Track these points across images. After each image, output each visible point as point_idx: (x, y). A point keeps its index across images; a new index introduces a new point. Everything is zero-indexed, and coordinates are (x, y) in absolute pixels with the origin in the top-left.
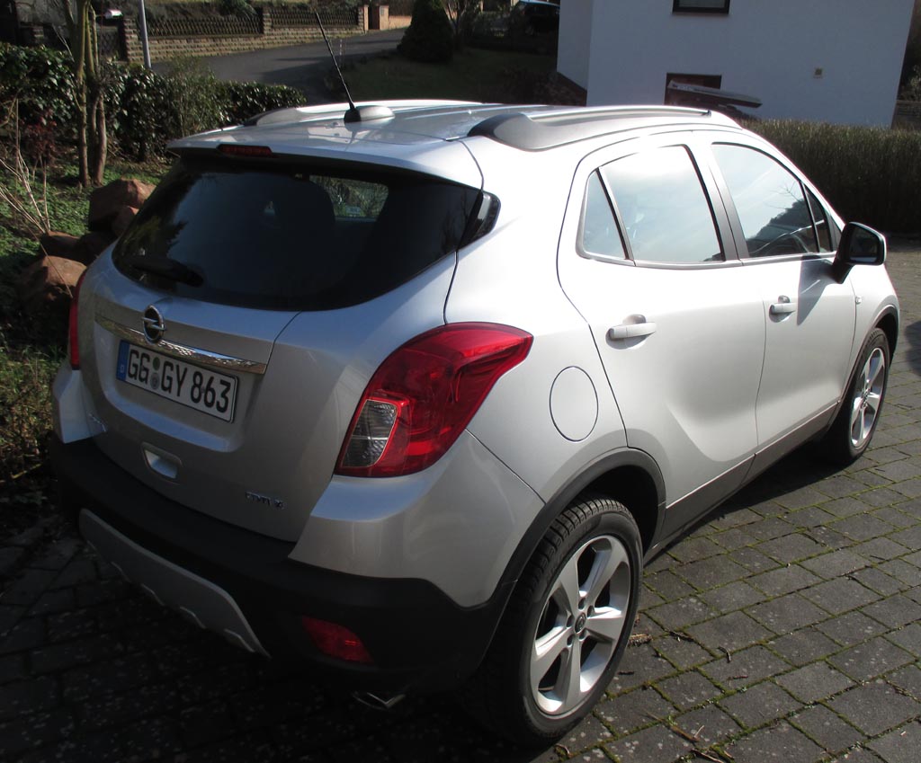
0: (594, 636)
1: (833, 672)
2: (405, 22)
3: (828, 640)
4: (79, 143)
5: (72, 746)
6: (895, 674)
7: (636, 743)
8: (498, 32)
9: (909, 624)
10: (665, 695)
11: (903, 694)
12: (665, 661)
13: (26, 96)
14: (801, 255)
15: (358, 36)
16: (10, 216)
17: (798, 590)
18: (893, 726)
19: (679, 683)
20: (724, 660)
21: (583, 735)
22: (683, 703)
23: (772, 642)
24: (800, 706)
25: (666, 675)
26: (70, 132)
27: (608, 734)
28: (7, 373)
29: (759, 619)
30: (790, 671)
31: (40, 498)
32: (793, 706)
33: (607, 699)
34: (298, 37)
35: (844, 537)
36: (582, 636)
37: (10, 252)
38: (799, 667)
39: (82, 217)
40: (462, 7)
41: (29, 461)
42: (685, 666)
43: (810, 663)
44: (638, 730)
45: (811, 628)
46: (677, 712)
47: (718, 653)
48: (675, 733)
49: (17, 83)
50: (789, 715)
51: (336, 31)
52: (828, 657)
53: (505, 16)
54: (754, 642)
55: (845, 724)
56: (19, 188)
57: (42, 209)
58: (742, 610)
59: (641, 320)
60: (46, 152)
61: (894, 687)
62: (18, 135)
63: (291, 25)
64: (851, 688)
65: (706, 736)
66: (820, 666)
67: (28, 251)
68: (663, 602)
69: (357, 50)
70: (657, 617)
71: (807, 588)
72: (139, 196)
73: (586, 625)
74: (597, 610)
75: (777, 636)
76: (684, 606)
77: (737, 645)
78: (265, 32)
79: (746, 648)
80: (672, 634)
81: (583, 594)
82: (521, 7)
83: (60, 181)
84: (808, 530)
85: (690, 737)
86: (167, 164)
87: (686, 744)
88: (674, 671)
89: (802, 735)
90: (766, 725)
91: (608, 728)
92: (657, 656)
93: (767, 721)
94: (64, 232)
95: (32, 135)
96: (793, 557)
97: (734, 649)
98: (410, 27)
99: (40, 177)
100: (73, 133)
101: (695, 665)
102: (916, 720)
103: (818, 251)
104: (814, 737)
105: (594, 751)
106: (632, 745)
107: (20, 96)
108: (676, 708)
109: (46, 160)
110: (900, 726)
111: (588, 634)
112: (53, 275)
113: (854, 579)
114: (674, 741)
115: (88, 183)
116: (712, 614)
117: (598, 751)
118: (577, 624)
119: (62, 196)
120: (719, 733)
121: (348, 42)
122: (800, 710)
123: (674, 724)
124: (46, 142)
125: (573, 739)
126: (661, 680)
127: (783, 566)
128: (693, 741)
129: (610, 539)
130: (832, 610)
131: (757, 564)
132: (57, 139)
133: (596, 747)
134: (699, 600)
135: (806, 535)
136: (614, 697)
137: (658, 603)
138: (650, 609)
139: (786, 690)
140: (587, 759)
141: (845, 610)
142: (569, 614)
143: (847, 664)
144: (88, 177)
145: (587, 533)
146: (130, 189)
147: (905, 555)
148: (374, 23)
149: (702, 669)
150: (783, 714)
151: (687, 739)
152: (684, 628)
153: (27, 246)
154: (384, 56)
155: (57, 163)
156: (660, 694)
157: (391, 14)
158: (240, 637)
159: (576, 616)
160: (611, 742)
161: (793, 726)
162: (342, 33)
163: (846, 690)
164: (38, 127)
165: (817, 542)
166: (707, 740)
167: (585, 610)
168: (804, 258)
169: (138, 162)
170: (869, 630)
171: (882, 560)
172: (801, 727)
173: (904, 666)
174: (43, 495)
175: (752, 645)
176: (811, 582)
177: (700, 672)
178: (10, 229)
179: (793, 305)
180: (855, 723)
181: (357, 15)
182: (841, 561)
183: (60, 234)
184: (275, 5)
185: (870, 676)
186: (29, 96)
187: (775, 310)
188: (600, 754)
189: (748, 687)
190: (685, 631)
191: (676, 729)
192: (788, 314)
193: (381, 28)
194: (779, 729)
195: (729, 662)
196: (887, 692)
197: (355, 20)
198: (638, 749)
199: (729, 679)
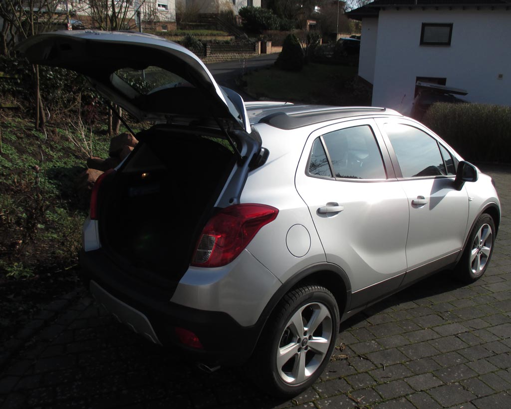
0: (313, 350)
1: (434, 378)
2: (279, 50)
3: (436, 364)
4: (108, 114)
5: (80, 383)
6: (465, 381)
7: (330, 401)
8: (328, 55)
9: (480, 359)
10: (349, 382)
11: (467, 390)
12: (352, 368)
13: (85, 92)
14: (435, 177)
15: (255, 57)
16: (74, 149)
17: (427, 340)
18: (457, 403)
19: (357, 377)
20: (381, 369)
21: (306, 396)
22: (357, 386)
23: (408, 363)
24: (413, 391)
25: (352, 373)
26: (105, 109)
27: (318, 397)
28: (67, 222)
29: (404, 352)
30: (413, 376)
31: (77, 279)
32: (410, 391)
33: (321, 382)
34: (224, 58)
35: (459, 317)
36: (306, 349)
37: (73, 166)
38: (418, 375)
39: (108, 149)
40: (309, 42)
41: (73, 262)
42: (362, 370)
43: (424, 373)
44: (332, 396)
45: (430, 358)
46: (353, 390)
47: (380, 366)
48: (349, 398)
49: (82, 85)
50: (407, 395)
51: (244, 55)
52: (434, 371)
53: (332, 46)
54: (398, 362)
55: (433, 401)
56: (79, 135)
57: (89, 146)
58: (396, 348)
59: (336, 205)
60: (94, 119)
61: (464, 387)
62: (81, 110)
63: (221, 52)
64: (441, 386)
65: (364, 401)
66: (429, 375)
67: (81, 166)
68: (359, 341)
69: (254, 64)
70: (353, 348)
71: (433, 339)
72: (133, 141)
73: (308, 344)
74: (314, 338)
75: (411, 361)
76: (368, 344)
77: (390, 363)
78: (207, 56)
79: (394, 365)
80: (359, 356)
81: (306, 329)
82: (341, 42)
83: (99, 132)
84: (441, 313)
85: (356, 401)
86: (151, 124)
87: (354, 404)
88: (356, 372)
89: (411, 404)
90: (395, 398)
91: (319, 394)
92: (350, 365)
93: (396, 397)
94: (99, 157)
95: (87, 111)
96: (429, 325)
97: (388, 364)
98: (281, 52)
99: (89, 130)
100: (107, 109)
101: (367, 370)
102: (470, 402)
103: (447, 175)
104: (416, 405)
105: (310, 403)
106: (328, 402)
107: (83, 91)
108: (353, 388)
109: (93, 122)
110: (461, 404)
111: (309, 348)
112: (91, 177)
113: (457, 337)
114: (348, 402)
115: (112, 133)
116: (381, 349)
117: (311, 403)
118: (303, 343)
119: (99, 140)
120: (371, 400)
121: (249, 60)
122: (413, 393)
123: (350, 395)
124: (93, 114)
125: (301, 398)
126: (349, 376)
127: (423, 329)
128: (357, 403)
129: (320, 304)
130: (442, 351)
131: (410, 327)
132: (99, 112)
133: (311, 402)
134: (376, 342)
135: (438, 315)
136: (324, 381)
137: (356, 342)
138: (351, 344)
139: (408, 384)
140: (306, 406)
141: (448, 351)
142: (298, 337)
143: (442, 375)
144: (112, 130)
145: (306, 300)
146: (129, 138)
147: (488, 327)
148: (264, 50)
149: (370, 372)
150: (404, 394)
151: (354, 401)
152: (366, 354)
153: (81, 163)
154: (268, 67)
155: (98, 123)
156: (347, 381)
157: (273, 45)
158: (150, 336)
159: (302, 339)
160: (318, 400)
161: (407, 400)
162: (247, 56)
163: (439, 386)
164: (90, 106)
165: (443, 319)
166: (364, 403)
167: (307, 337)
168: (435, 178)
169: (137, 123)
170: (459, 361)
171: (475, 329)
172: (411, 400)
173: (472, 378)
174: (78, 278)
175: (397, 364)
176: (435, 337)
177: (368, 373)
178: (74, 155)
179: (427, 200)
180: (439, 401)
181: (255, 46)
182: (454, 328)
183: (97, 158)
184: (213, 42)
185: (453, 381)
186: (87, 91)
187: (414, 203)
188: (312, 405)
189: (390, 382)
190: (366, 355)
191: (351, 397)
192: (423, 204)
193: (267, 53)
194: (401, 401)
195: (384, 370)
196: (459, 389)
197: (254, 49)
198: (330, 404)
199: (382, 377)
